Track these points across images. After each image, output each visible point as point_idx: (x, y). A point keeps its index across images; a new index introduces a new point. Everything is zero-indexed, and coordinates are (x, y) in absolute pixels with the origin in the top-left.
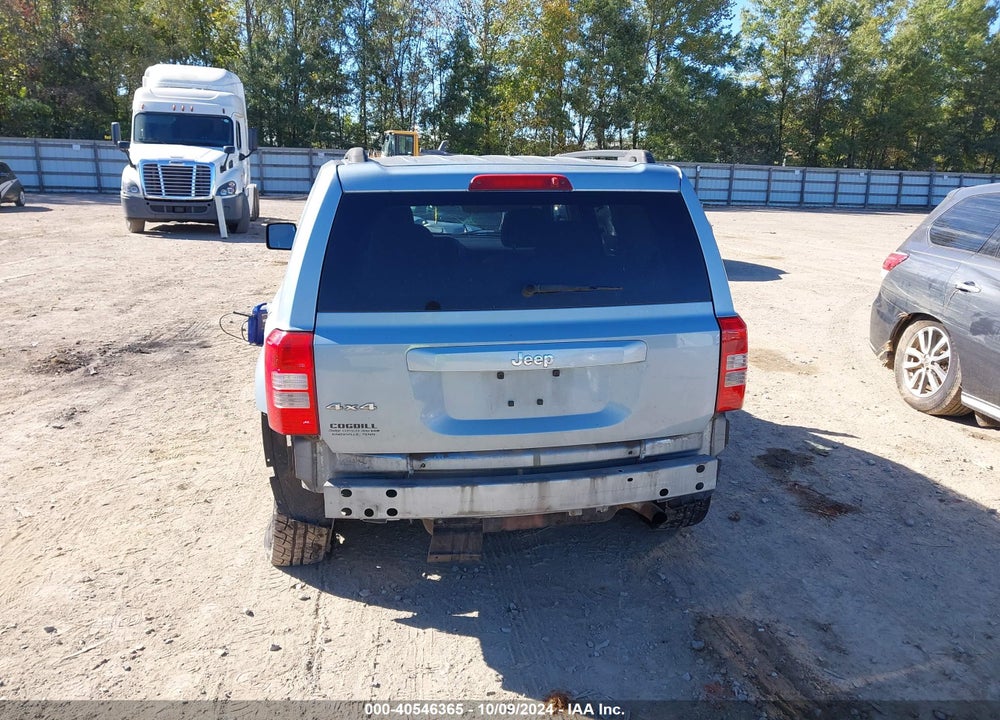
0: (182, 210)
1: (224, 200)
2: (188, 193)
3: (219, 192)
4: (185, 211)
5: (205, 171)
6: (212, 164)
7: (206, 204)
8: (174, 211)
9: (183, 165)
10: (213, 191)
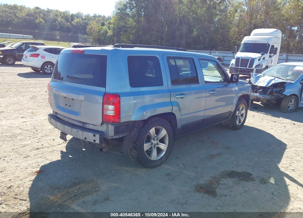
0: (243, 71)
1: (256, 69)
2: (246, 67)
3: (256, 67)
4: (244, 72)
5: (253, 60)
6: (256, 58)
7: (251, 70)
8: (241, 72)
9: (247, 58)
10: (254, 66)
